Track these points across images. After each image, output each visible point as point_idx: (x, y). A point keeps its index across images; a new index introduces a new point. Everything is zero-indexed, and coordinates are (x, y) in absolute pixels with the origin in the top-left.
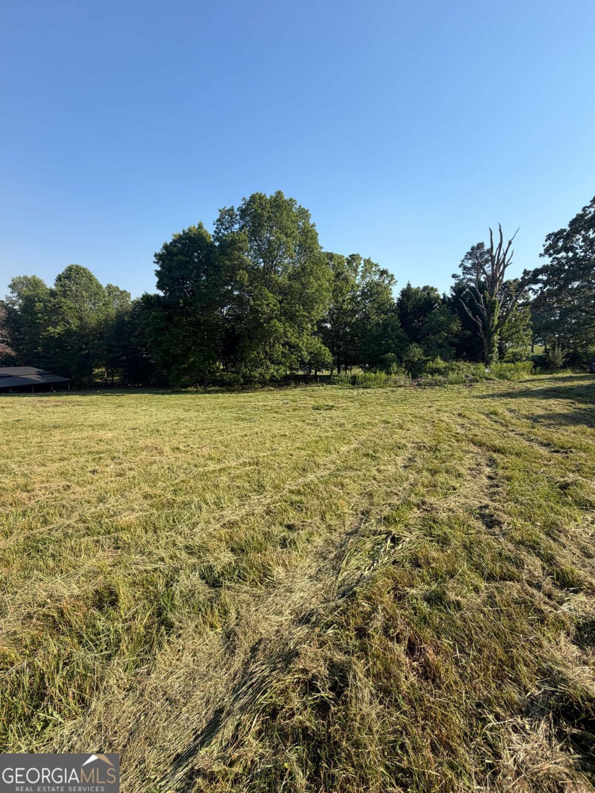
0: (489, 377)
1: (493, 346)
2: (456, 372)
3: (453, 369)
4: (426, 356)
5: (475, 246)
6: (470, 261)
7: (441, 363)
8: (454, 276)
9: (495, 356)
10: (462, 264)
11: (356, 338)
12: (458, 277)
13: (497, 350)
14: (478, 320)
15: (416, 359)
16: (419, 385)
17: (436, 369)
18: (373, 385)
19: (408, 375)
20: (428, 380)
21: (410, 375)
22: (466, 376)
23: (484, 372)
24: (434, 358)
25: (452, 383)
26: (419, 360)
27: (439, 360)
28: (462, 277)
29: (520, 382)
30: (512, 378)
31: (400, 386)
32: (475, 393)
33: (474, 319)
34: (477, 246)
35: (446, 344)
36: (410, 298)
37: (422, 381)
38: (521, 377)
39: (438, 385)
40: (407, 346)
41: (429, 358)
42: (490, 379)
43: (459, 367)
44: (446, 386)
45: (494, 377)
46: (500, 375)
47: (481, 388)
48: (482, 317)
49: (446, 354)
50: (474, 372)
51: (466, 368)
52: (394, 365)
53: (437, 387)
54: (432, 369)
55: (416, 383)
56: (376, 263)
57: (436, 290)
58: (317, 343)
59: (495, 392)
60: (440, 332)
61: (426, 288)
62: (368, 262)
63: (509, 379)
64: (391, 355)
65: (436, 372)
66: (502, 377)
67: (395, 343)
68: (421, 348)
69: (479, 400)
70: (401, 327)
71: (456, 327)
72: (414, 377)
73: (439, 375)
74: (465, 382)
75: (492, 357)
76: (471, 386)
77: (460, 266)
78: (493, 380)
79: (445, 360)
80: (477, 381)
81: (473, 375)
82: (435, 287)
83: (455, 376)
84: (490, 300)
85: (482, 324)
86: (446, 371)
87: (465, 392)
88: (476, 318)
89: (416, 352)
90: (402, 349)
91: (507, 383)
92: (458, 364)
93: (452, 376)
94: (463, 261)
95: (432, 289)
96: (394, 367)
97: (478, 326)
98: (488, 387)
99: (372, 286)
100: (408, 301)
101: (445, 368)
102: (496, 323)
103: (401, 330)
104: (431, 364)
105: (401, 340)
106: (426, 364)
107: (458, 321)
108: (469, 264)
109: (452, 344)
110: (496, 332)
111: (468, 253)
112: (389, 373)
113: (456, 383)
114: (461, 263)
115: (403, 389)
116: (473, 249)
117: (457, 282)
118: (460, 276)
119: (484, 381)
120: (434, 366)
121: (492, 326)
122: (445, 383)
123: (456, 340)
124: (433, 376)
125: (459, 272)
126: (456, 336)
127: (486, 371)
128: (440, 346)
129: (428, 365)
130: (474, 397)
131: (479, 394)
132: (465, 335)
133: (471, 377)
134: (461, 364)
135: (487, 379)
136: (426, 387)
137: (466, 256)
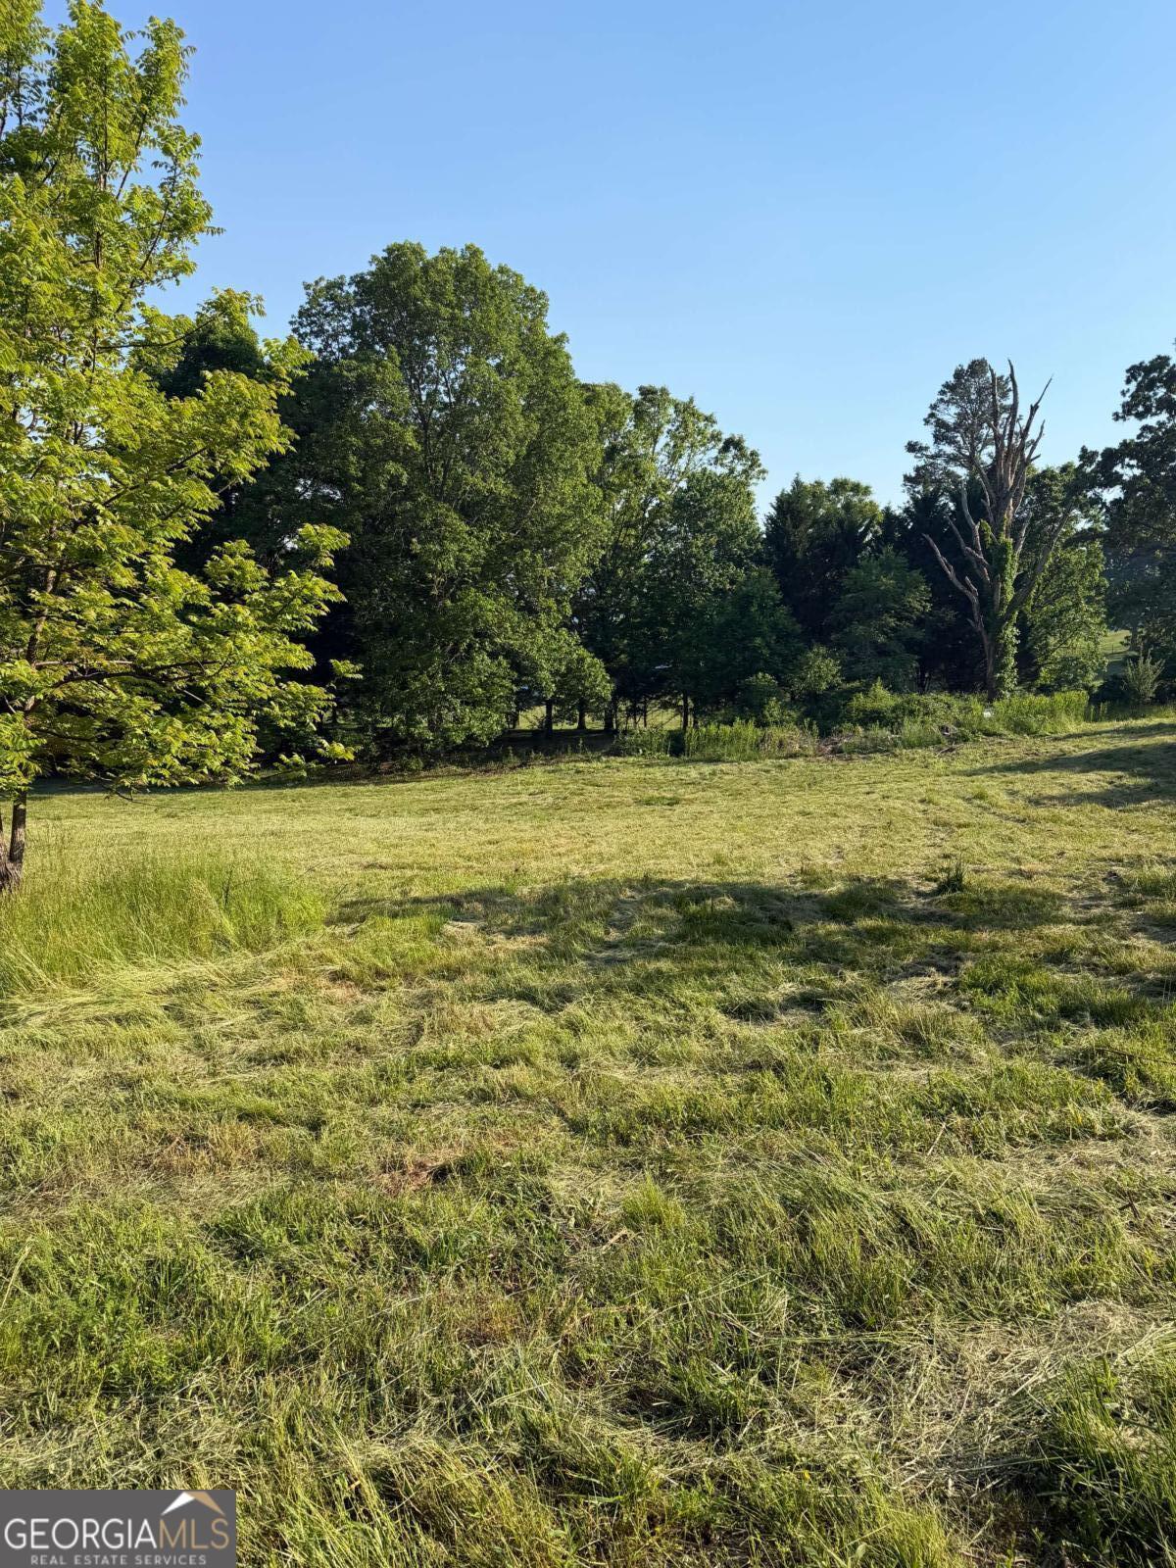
0: (992, 730)
1: (1005, 653)
2: (919, 719)
3: (912, 712)
4: (848, 680)
5: (966, 368)
6: (954, 410)
7: (883, 698)
8: (912, 447)
9: (1010, 677)
10: (932, 415)
11: (664, 630)
12: (922, 449)
13: (1013, 663)
14: (969, 589)
15: (824, 686)
16: (837, 751)
17: (874, 711)
18: (729, 755)
19: (810, 728)
20: (856, 740)
21: (815, 727)
22: (943, 729)
23: (981, 718)
24: (868, 686)
25: (911, 746)
26: (831, 687)
27: (879, 689)
28: (933, 450)
29: (1056, 739)
30: (1041, 732)
31: (794, 756)
32: (959, 766)
33: (961, 587)
34: (970, 367)
35: (894, 646)
36: (802, 520)
37: (844, 742)
38: (1059, 729)
39: (881, 751)
40: (801, 651)
41: (857, 684)
42: (994, 734)
43: (926, 706)
44: (898, 751)
45: (1002, 730)
46: (1017, 725)
47: (970, 754)
48: (978, 581)
49: (896, 673)
50: (961, 717)
51: (943, 706)
52: (772, 704)
53: (878, 756)
54: (864, 711)
55: (830, 748)
56: (708, 414)
57: (867, 491)
58: (570, 645)
59: (999, 763)
60: (879, 613)
61: (839, 486)
62: (686, 410)
63: (1033, 734)
64: (764, 679)
65: (873, 720)
66: (1021, 728)
67: (768, 645)
68: (832, 656)
69: (962, 778)
70: (783, 602)
71: (919, 601)
72: (825, 733)
73: (881, 728)
74: (939, 742)
75: (1002, 679)
76: (951, 750)
77: (927, 422)
78: (1000, 735)
79: (894, 688)
80: (966, 740)
81: (958, 724)
82: (864, 484)
83: (916, 728)
84: (993, 544)
85: (979, 598)
86: (897, 718)
87: (939, 763)
88: (964, 583)
89: (823, 668)
90: (785, 660)
91: (1027, 742)
92: (923, 698)
93: (911, 728)
94: (934, 407)
95: (856, 488)
96: (773, 709)
97: (969, 603)
98: (986, 752)
99: (703, 484)
100: (796, 527)
101: (894, 709)
102: (1010, 597)
103: (783, 610)
104: (860, 701)
105: (784, 636)
106: (850, 699)
107: (923, 588)
108: (950, 415)
109: (911, 646)
110: (1009, 619)
111: (947, 385)
112: (762, 724)
113: (920, 746)
114: (929, 411)
115: (800, 762)
116: (958, 375)
117: (921, 463)
118: (927, 448)
119: (981, 738)
120: (869, 705)
121: (1002, 605)
122: (896, 745)
123: (919, 635)
124: (866, 730)
125: (925, 436)
126: (920, 623)
127: (987, 714)
128: (882, 651)
129: (854, 703)
130: (954, 773)
131: (966, 768)
132: (941, 620)
133: (953, 729)
134: (929, 699)
135: (988, 734)
136: (854, 756)
137: (942, 393)
